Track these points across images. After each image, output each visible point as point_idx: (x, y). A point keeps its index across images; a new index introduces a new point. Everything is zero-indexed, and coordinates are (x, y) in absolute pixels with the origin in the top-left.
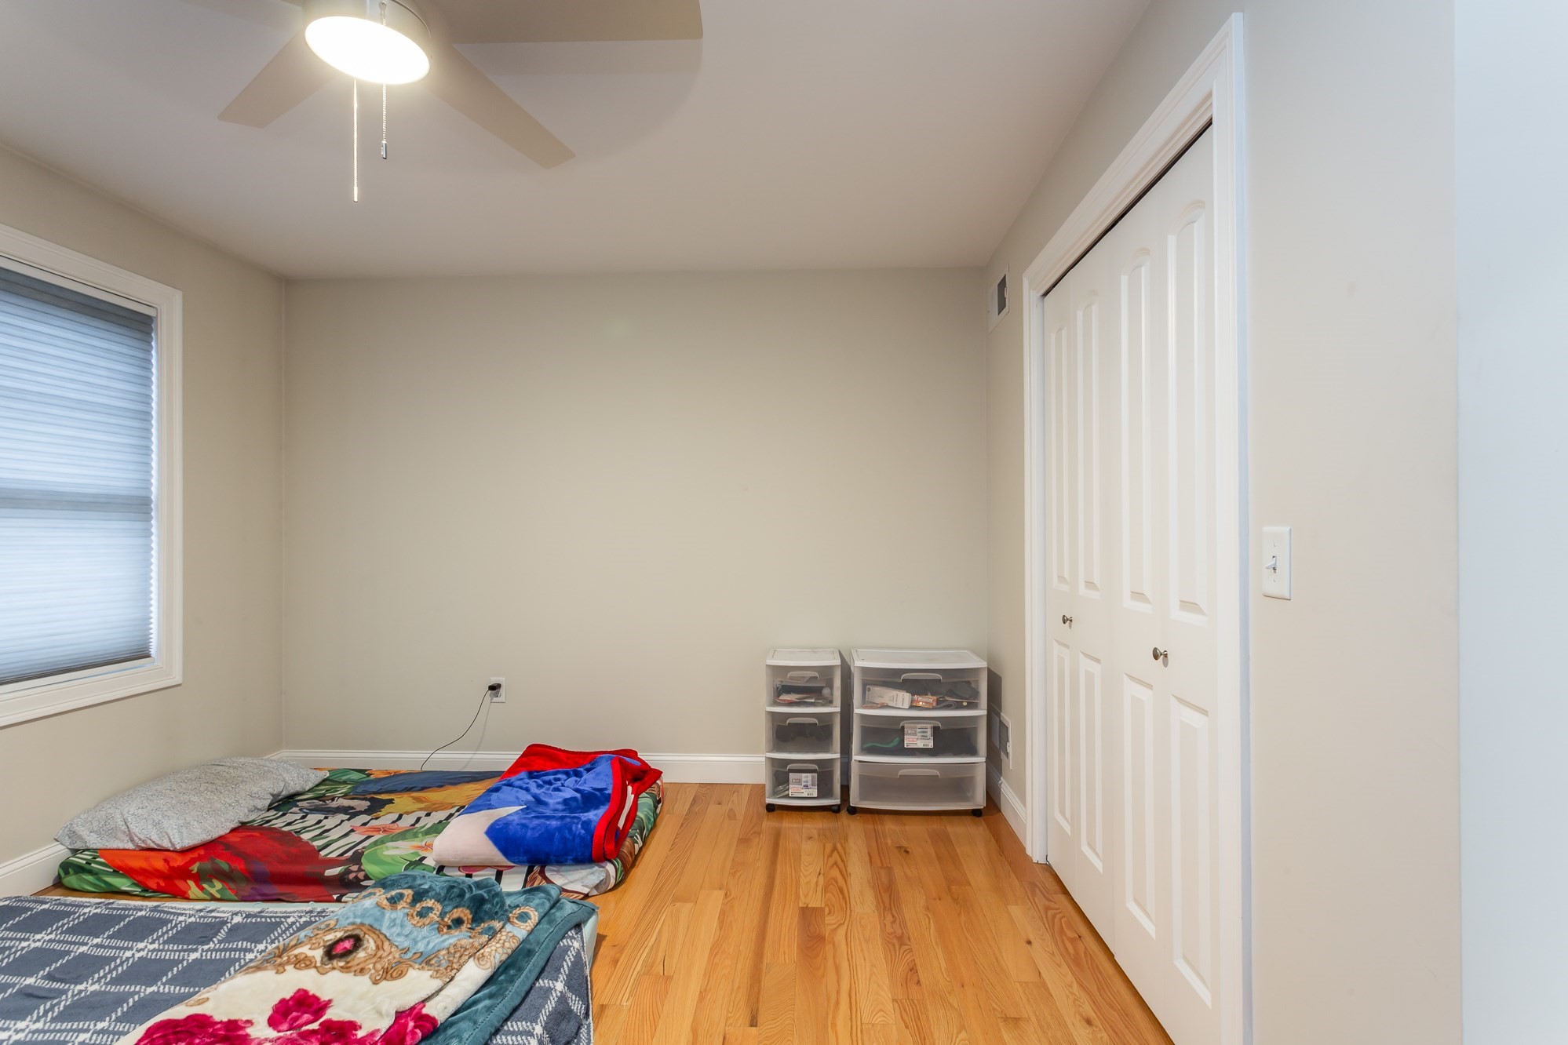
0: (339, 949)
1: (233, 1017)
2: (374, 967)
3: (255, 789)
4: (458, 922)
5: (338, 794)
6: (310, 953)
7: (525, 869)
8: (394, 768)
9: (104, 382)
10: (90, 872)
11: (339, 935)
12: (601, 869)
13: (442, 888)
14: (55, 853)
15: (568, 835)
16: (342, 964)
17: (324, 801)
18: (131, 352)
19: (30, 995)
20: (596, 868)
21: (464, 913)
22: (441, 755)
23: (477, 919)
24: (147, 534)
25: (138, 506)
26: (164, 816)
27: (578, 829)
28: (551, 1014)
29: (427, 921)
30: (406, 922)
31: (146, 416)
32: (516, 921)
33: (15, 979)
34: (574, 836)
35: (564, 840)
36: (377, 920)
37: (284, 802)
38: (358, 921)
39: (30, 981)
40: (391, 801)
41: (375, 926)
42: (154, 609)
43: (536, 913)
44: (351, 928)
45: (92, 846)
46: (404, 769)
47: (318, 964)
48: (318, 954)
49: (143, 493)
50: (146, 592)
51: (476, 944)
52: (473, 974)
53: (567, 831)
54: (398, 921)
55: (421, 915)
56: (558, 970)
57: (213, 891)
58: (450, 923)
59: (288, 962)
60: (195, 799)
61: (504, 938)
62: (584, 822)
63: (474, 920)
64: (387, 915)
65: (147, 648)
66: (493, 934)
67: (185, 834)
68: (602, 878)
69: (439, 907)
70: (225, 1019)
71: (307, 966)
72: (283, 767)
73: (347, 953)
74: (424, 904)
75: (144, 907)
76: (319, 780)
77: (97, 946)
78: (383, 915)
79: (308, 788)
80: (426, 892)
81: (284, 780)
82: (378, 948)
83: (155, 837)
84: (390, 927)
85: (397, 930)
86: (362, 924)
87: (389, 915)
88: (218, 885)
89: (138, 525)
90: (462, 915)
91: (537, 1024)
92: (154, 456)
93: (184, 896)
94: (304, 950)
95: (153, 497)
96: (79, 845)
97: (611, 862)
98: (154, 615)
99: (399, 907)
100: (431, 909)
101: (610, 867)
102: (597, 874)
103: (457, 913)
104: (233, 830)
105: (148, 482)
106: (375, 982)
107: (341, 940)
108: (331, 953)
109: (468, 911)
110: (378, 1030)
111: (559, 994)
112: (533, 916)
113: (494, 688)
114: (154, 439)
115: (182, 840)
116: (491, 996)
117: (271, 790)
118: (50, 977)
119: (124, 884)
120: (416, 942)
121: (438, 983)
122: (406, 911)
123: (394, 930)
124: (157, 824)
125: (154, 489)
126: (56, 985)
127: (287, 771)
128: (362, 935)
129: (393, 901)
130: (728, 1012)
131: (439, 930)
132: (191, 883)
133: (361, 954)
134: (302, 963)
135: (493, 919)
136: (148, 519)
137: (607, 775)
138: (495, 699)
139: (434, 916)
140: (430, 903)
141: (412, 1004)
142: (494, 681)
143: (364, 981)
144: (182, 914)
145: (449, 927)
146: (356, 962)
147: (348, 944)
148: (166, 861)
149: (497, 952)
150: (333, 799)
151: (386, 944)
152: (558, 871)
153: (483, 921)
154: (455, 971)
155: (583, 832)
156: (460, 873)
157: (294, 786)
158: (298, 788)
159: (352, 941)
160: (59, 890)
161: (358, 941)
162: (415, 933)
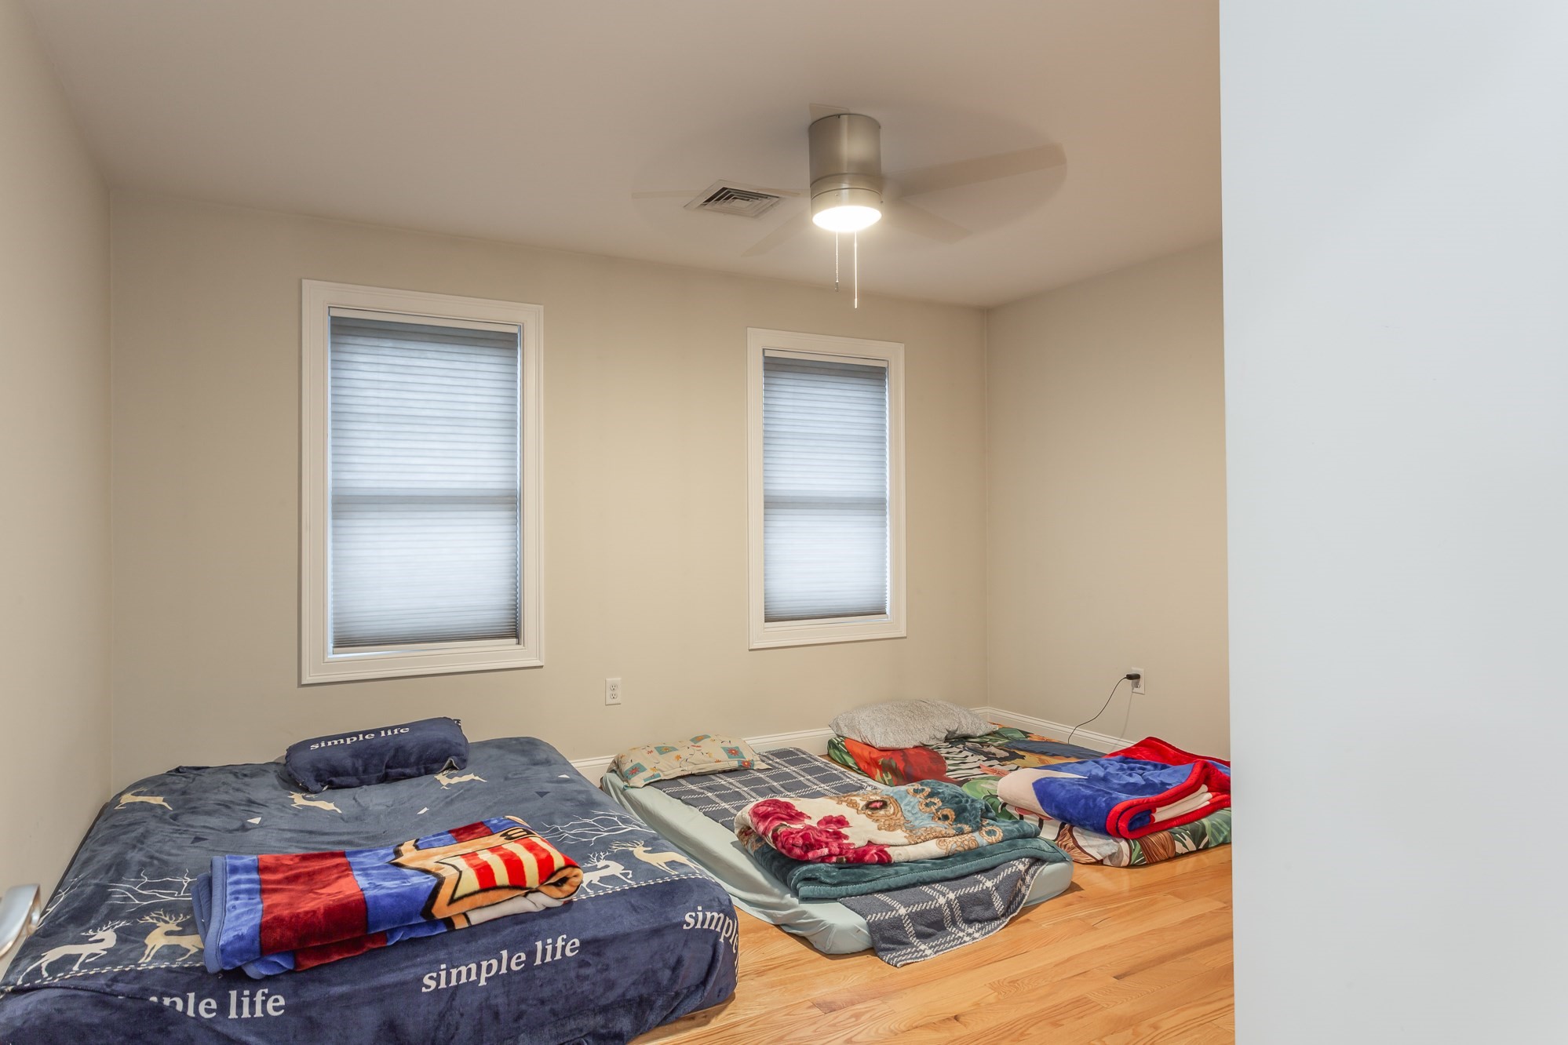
0: (873, 806)
1: (803, 812)
2: (884, 822)
3: (937, 724)
4: (946, 818)
5: (996, 744)
6: (859, 801)
7: (1059, 823)
8: (1048, 736)
9: (855, 420)
10: (838, 749)
11: (878, 798)
12: (1115, 843)
13: (950, 795)
14: (829, 733)
15: (1091, 804)
16: (870, 813)
17: (983, 746)
18: (872, 396)
19: (771, 789)
20: (1112, 841)
21: (952, 814)
22: (1079, 732)
23: (957, 820)
24: (884, 525)
25: (877, 505)
26: (876, 724)
27: (1102, 801)
28: (968, 894)
29: (928, 809)
30: (916, 806)
31: (881, 440)
32: (984, 833)
33: (771, 781)
34: (1095, 805)
35: (1086, 806)
36: (901, 798)
37: (956, 739)
38: (892, 795)
39: (775, 784)
40: (1022, 757)
41: (899, 801)
42: (888, 579)
43: (1002, 834)
44: (885, 797)
45: (844, 735)
46: (1056, 739)
47: (860, 809)
48: (862, 804)
49: (880, 496)
50: (883, 567)
51: (943, 832)
52: (932, 848)
53: (1091, 800)
54: (912, 804)
55: (927, 805)
56: (996, 876)
57: (886, 779)
58: (941, 816)
59: (846, 801)
60: (898, 719)
61: (967, 838)
62: (1113, 799)
63: (955, 820)
64: (908, 799)
65: (884, 608)
66: (961, 832)
67: (882, 739)
68: (1114, 851)
69: (941, 804)
70: (799, 811)
71: (853, 807)
72: (963, 714)
73: (876, 808)
74: (933, 800)
75: (854, 777)
76: (988, 731)
77: (808, 780)
78: (906, 796)
79: (978, 735)
80: (939, 793)
81: (960, 723)
82: (894, 814)
83: (869, 737)
84: (906, 805)
85: (909, 808)
86: (892, 797)
87: (909, 798)
88: (890, 777)
89: (878, 519)
90: (949, 814)
91: (953, 892)
92: (888, 468)
93: (872, 777)
94: (858, 799)
95: (887, 499)
96: (839, 733)
97: (1127, 840)
98: (888, 584)
99: (918, 796)
100: (935, 804)
101: (1124, 845)
102: (1111, 847)
103: (947, 811)
104: (916, 747)
105: (884, 487)
106: (879, 829)
107: (877, 801)
108: (868, 806)
109: (953, 813)
110: (854, 844)
111: (985, 888)
112: (998, 835)
113: (1134, 678)
114: (888, 456)
115: (880, 742)
116: (934, 864)
117: (947, 727)
118: (782, 786)
119: (850, 762)
120: (916, 819)
121: (906, 841)
122: (921, 800)
123: (908, 807)
124: (872, 728)
125: (888, 492)
126: (782, 789)
127: (965, 717)
128: (889, 803)
129: (916, 791)
130: (1110, 964)
131: (933, 818)
132: (878, 771)
133: (882, 812)
134: (853, 805)
135: (967, 824)
136: (885, 515)
137: (1183, 775)
138: (1136, 690)
139: (933, 808)
140: (936, 800)
141: (882, 843)
142: (1134, 671)
143: (875, 825)
144: (849, 778)
145: (939, 819)
146: (877, 815)
147: (878, 805)
148: (870, 753)
149: (953, 844)
150: (988, 746)
151: (900, 813)
152: (1082, 834)
153: (960, 823)
154: (920, 840)
155: (1104, 804)
156: (1015, 812)
157: (966, 730)
158: (969, 732)
159: (882, 804)
160: (827, 757)
161: (884, 805)
162: (919, 815)
